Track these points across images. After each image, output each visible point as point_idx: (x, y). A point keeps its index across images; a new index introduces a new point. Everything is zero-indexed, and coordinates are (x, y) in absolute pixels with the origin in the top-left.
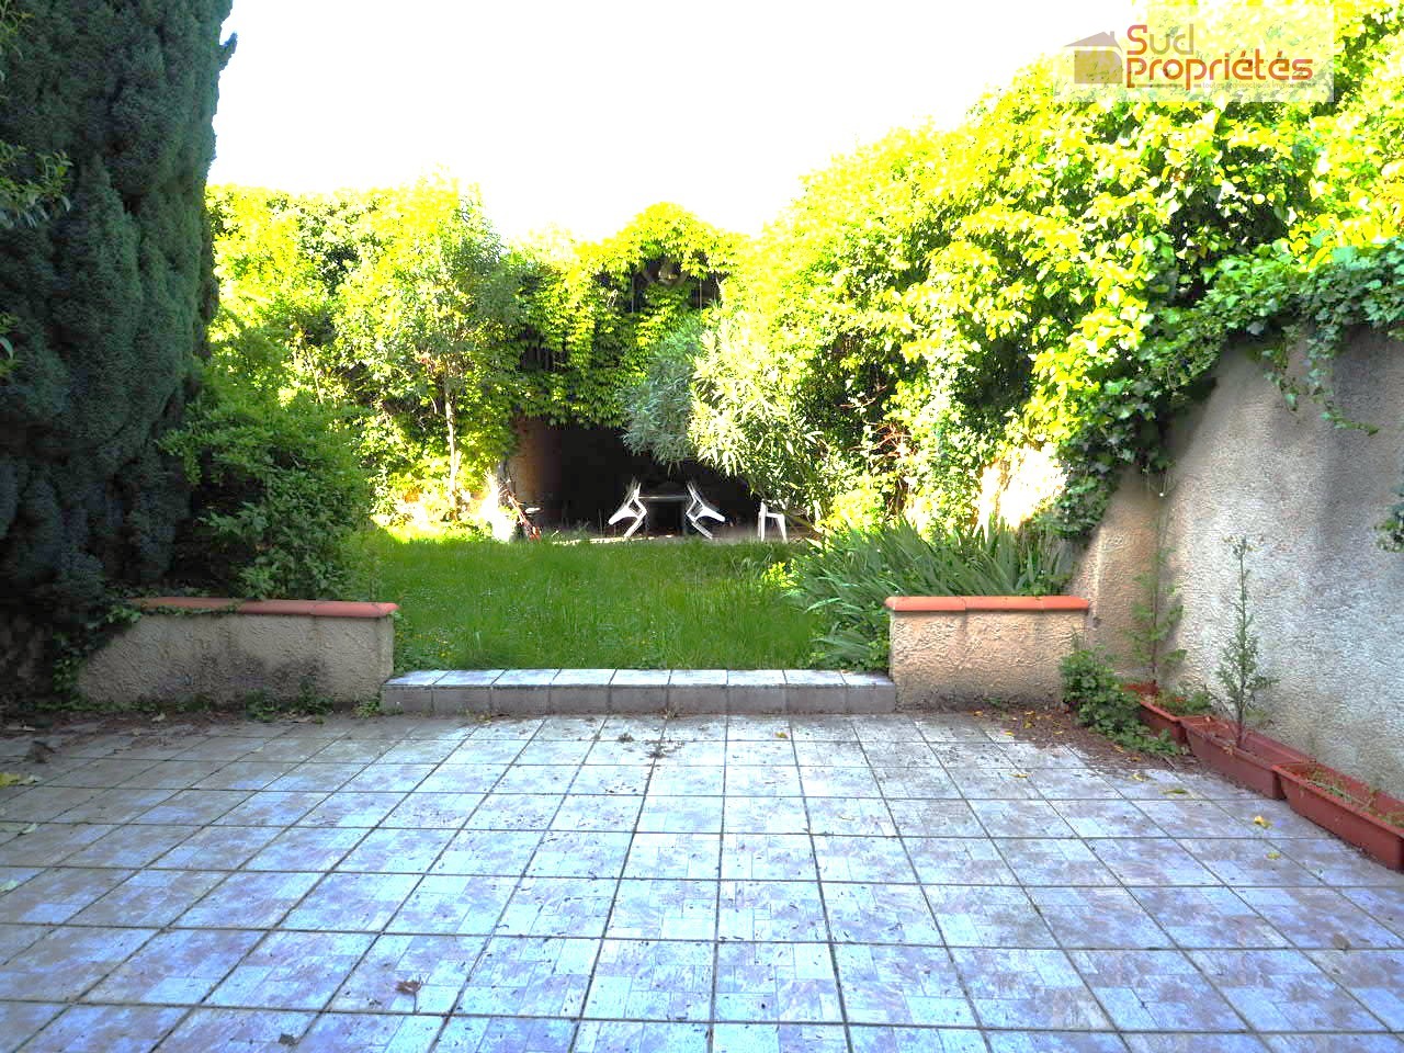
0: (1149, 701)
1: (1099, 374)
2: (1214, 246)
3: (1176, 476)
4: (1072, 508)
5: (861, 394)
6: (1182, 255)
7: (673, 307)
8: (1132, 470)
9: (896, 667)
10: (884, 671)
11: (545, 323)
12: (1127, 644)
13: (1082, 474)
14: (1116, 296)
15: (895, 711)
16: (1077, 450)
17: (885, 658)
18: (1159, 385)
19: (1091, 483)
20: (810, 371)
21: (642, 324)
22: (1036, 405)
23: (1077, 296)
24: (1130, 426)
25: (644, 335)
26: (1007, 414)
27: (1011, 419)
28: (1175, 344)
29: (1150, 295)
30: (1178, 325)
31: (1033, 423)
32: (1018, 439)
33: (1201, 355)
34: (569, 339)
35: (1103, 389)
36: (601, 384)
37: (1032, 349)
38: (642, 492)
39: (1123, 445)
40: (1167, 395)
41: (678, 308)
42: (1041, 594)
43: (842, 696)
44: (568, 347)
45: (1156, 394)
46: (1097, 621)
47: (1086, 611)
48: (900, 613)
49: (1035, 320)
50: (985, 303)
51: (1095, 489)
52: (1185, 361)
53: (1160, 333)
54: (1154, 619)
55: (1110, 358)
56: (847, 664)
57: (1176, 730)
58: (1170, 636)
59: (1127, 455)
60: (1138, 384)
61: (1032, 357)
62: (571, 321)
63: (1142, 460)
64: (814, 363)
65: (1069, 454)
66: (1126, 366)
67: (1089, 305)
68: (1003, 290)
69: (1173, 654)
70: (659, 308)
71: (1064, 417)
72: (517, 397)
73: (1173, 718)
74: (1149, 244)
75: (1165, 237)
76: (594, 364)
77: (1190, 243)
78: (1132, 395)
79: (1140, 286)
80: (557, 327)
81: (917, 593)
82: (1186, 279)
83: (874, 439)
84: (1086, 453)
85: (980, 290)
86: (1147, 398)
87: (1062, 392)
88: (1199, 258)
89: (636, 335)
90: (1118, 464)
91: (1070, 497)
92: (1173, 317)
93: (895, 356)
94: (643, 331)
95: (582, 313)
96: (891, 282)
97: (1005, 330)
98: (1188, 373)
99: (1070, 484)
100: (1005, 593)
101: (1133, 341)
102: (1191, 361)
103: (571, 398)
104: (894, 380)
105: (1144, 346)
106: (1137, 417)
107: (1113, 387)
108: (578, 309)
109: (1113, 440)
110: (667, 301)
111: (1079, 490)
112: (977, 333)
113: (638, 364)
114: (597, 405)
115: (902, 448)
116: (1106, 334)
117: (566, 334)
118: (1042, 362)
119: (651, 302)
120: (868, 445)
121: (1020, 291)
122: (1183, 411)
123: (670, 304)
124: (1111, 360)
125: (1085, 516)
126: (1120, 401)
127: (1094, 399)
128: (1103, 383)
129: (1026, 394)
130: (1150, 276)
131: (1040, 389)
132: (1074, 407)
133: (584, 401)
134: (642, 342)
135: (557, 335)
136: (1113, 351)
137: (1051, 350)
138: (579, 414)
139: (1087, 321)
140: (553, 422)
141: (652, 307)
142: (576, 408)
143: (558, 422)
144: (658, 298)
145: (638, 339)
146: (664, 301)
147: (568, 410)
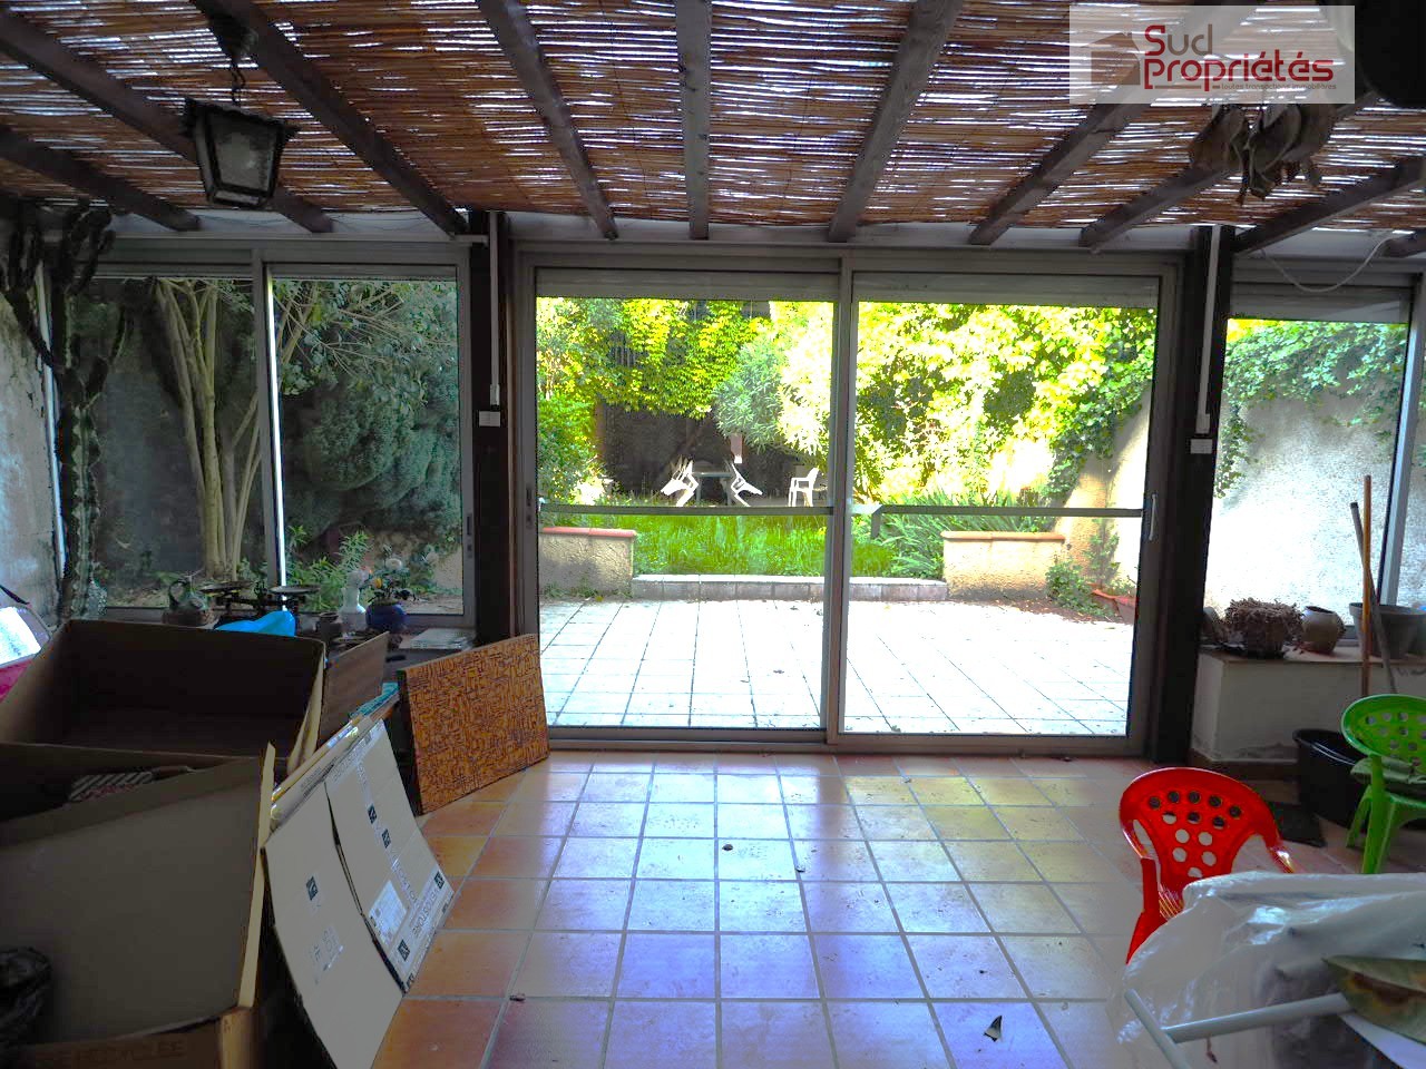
0: (1098, 591)
1: (1076, 400)
2: (1143, 329)
3: (1120, 460)
4: (1057, 478)
5: (908, 399)
6: (1126, 331)
7: (730, 317)
8: (1093, 456)
9: (947, 574)
10: (939, 577)
11: (630, 329)
12: (1085, 560)
13: (1063, 458)
14: (1088, 355)
15: (946, 600)
16: (1061, 443)
17: (941, 568)
18: (1110, 408)
19: (1069, 463)
20: (873, 382)
21: (704, 330)
22: (1035, 413)
23: (1065, 352)
24: (1094, 430)
25: (705, 339)
26: (1014, 419)
27: (1017, 421)
28: (1120, 385)
29: (1107, 355)
30: (1122, 373)
31: (1032, 426)
32: (1021, 435)
33: (1133, 392)
34: (648, 341)
35: (1078, 408)
36: (669, 379)
37: (1034, 379)
38: (694, 469)
39: (1088, 441)
40: (1114, 413)
41: (733, 317)
42: (1036, 531)
43: (915, 590)
44: (647, 348)
45: (1108, 413)
46: (1069, 546)
47: (1062, 541)
48: (951, 540)
49: (1038, 362)
50: (1008, 350)
51: (1071, 467)
52: (1124, 394)
53: (1112, 377)
54: (1102, 545)
55: (1083, 390)
56: (915, 573)
57: (1111, 603)
58: (1112, 555)
59: (1090, 447)
60: (1098, 406)
61: (1034, 384)
62: (650, 327)
63: (1099, 450)
64: (876, 377)
65: (1056, 445)
66: (1092, 396)
67: (1072, 357)
68: (1019, 343)
69: (1113, 565)
70: (718, 317)
71: (1054, 423)
72: (599, 387)
73: (1110, 597)
74: (1108, 327)
75: (1116, 323)
76: (665, 363)
77: (1131, 326)
78: (1095, 412)
79: (1102, 350)
80: (640, 332)
81: (959, 529)
82: (1128, 345)
83: (915, 431)
84: (1067, 446)
85: (1005, 342)
86: (1103, 415)
87: (1054, 407)
88: (1135, 335)
89: (698, 339)
90: (1084, 451)
91: (1055, 472)
92: (1119, 368)
93: (937, 375)
94: (705, 336)
95: (660, 321)
96: (937, 325)
97: (1019, 368)
98: (1125, 401)
99: (1056, 464)
100: (1013, 530)
101: (1096, 382)
102: (1128, 395)
103: (644, 389)
104: (932, 390)
105: (1103, 384)
106: (1097, 424)
107: (1084, 408)
108: (657, 317)
109: (1083, 438)
110: (726, 312)
111: (1062, 467)
112: (1000, 368)
113: (700, 363)
114: (666, 395)
115: (933, 438)
116: (1082, 377)
117: (646, 337)
118: (1041, 388)
119: (713, 312)
120: (909, 435)
121: (1030, 345)
122: (1123, 422)
123: (728, 314)
124: (1084, 392)
125: (1064, 483)
126: (1088, 415)
127: (1073, 414)
128: (1078, 404)
129: (1028, 406)
130: (1107, 345)
131: (1037, 404)
132: (1061, 417)
133: (655, 392)
134: (703, 345)
135: (639, 338)
136: (1085, 387)
137: (1047, 382)
138: (650, 403)
139: (1070, 368)
140: (628, 409)
141: (712, 316)
142: (648, 398)
143: (633, 410)
144: (717, 309)
145: (701, 342)
146: (722, 312)
147: (641, 400)
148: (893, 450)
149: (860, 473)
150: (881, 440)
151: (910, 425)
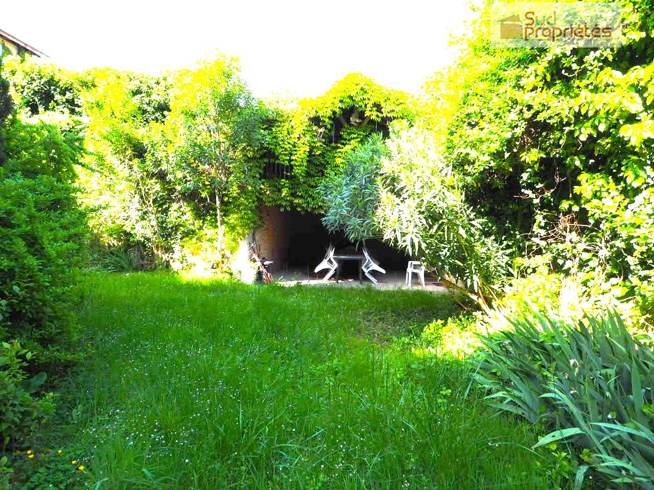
5: (539, 186)
7: (359, 139)
11: (278, 147)
20: (493, 163)
21: (339, 150)
25: (340, 157)
34: (293, 158)
38: (335, 254)
41: (361, 140)
44: (292, 163)
62: (294, 146)
70: (349, 140)
72: (261, 194)
76: (308, 174)
80: (286, 150)
89: (335, 157)
94: (340, 154)
95: (302, 141)
103: (294, 195)
108: (299, 138)
110: (355, 136)
113: (336, 175)
114: (309, 199)
117: (291, 154)
119: (345, 136)
123: (356, 138)
133: (302, 197)
134: (339, 161)
135: (285, 155)
138: (299, 205)
140: (282, 210)
141: (346, 140)
142: (296, 201)
143: (285, 210)
144: (349, 134)
145: (336, 159)
146: (353, 136)
147: (291, 202)
148: (508, 247)
149: (471, 272)
150: (493, 237)
151: (539, 218)
